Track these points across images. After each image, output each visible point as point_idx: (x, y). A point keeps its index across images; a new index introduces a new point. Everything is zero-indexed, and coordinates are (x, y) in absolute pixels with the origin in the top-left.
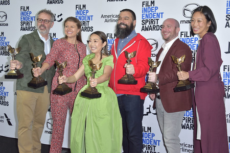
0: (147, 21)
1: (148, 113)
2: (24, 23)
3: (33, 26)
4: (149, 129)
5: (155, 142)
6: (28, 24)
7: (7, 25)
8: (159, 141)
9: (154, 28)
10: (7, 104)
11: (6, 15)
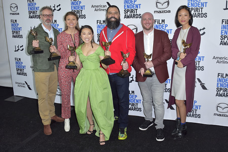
0: (128, 10)
1: (131, 81)
2: (31, 12)
3: (38, 14)
4: (133, 92)
5: (137, 101)
6: (34, 13)
7: (18, 14)
8: (140, 100)
9: (134, 16)
10: (25, 74)
11: (17, 6)
